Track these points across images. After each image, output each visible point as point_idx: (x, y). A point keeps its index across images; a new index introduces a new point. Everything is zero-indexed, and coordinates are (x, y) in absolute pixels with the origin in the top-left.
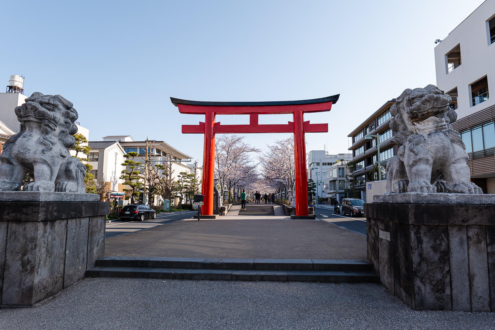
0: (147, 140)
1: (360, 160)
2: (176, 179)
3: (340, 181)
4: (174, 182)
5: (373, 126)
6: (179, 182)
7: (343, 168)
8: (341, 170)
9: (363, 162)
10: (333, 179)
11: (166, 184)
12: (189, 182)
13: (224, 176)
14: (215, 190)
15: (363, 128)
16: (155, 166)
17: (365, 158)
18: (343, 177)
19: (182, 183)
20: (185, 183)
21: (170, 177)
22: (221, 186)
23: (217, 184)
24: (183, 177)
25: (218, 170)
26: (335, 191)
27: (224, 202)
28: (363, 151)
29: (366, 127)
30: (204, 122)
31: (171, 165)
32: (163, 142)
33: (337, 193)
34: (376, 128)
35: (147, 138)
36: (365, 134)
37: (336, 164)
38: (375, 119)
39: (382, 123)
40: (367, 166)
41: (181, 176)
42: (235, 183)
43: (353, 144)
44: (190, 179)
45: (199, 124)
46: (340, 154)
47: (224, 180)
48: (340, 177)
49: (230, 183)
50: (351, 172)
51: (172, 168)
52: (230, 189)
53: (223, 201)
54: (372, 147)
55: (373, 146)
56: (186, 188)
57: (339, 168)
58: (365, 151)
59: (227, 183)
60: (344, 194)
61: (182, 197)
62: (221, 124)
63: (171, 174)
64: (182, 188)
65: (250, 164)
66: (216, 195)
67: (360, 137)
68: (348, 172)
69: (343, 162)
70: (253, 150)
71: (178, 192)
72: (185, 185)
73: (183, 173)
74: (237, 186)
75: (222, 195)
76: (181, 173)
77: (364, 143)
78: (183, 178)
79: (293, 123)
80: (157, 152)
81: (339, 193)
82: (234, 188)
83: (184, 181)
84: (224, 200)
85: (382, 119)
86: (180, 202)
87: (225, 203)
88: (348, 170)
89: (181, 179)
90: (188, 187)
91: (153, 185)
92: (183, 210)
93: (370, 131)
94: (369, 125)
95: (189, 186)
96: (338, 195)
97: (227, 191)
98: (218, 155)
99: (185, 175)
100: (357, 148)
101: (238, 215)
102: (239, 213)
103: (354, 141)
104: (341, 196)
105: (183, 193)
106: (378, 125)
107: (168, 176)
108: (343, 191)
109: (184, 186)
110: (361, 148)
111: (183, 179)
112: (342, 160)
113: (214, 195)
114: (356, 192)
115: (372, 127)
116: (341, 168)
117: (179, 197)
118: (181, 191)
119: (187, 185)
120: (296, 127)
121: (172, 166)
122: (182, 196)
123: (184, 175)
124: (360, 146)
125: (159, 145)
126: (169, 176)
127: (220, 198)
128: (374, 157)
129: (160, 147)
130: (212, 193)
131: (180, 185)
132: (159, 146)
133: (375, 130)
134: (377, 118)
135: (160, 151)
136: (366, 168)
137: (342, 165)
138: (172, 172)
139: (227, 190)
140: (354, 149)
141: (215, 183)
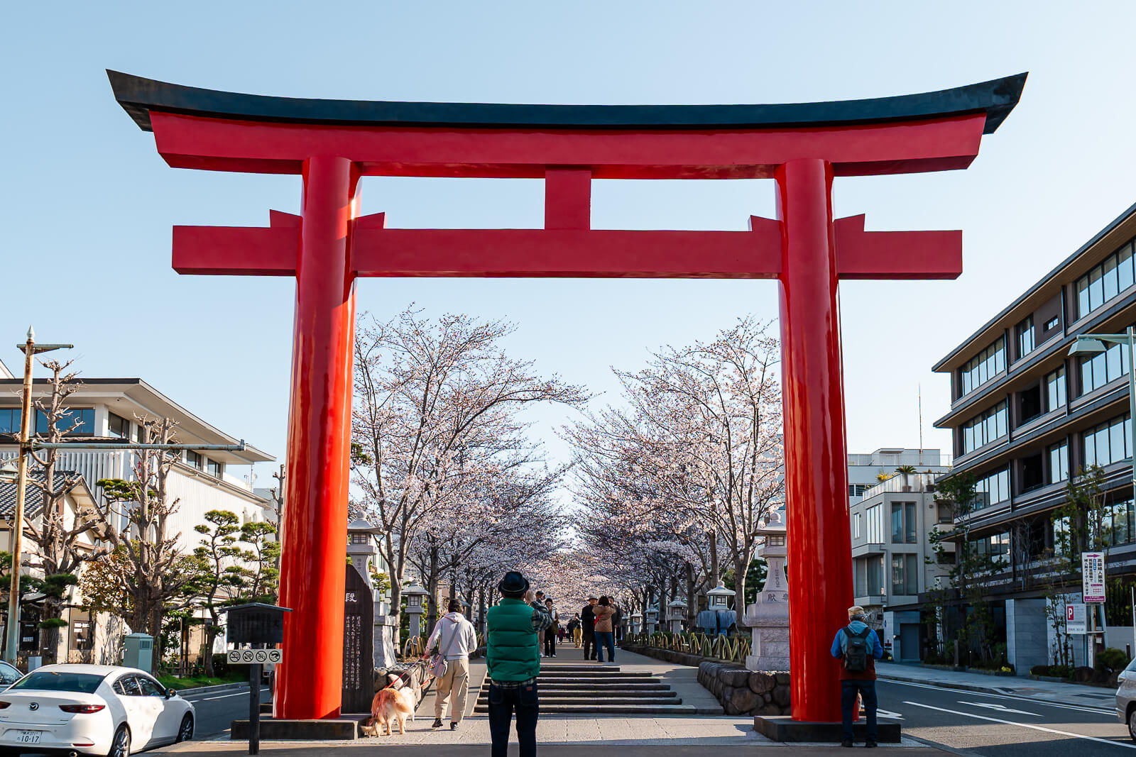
0: (29, 343)
1: (987, 469)
2: (188, 544)
3: (896, 556)
4: (173, 556)
5: (1052, 320)
6: (200, 553)
7: (910, 505)
8: (902, 513)
9: (1004, 476)
10: (867, 552)
11: (139, 562)
12: (249, 557)
13: (406, 519)
14: (354, 581)
15: (1007, 330)
16: (97, 484)
17: (1012, 461)
18: (910, 540)
19: (217, 560)
20: (228, 562)
21: (160, 533)
22: (390, 565)
23: (366, 555)
24: (222, 532)
25: (376, 489)
26: (877, 601)
27: (402, 648)
28: (1003, 431)
29: (1021, 327)
30: (298, 214)
31: (162, 477)
32: (136, 381)
33: (886, 610)
34: (1067, 327)
35: (30, 335)
36: (1014, 354)
37: (879, 489)
38: (1064, 288)
39: (1097, 302)
40: (1023, 492)
41: (213, 527)
42: (455, 557)
43: (953, 400)
44: (255, 542)
45: (268, 225)
46: (884, 452)
47: (403, 540)
48: (895, 540)
49: (434, 554)
50: (943, 520)
51: (167, 489)
52: (431, 584)
53: (398, 641)
54: (1047, 410)
55: (1053, 406)
56: (235, 581)
57: (895, 505)
58: (1011, 429)
59: (421, 557)
60: (918, 614)
61: (216, 623)
62: (388, 224)
63: (163, 517)
64: (215, 582)
65: (526, 473)
66: (361, 609)
67: (990, 371)
68: (927, 520)
69: (910, 477)
70: (547, 392)
71: (197, 601)
72: (228, 570)
73: (219, 514)
74: (468, 571)
75: (393, 613)
76: (211, 516)
77: (1009, 396)
78: (222, 537)
79: (780, 226)
80: (113, 427)
81: (897, 610)
82: (453, 580)
83: (226, 552)
84: (404, 636)
85: (1096, 286)
86: (208, 646)
87: (409, 651)
88: (933, 514)
89: (209, 540)
90: (245, 579)
91: (65, 562)
92: (218, 680)
93: (1039, 342)
94: (1036, 317)
95: (249, 573)
96: (889, 617)
97: (419, 595)
98: (374, 413)
99: (233, 525)
100: (973, 419)
101: (472, 713)
102: (479, 702)
103: (958, 391)
104: (902, 622)
105: (217, 605)
106: (1077, 318)
107: (147, 524)
108: (914, 600)
109: (227, 574)
110: (992, 419)
111: (218, 540)
112: (906, 471)
113: (350, 609)
114: (983, 605)
115: (1046, 325)
116: (904, 505)
117: (202, 620)
118: (210, 597)
119: (238, 570)
120: (794, 245)
121: (167, 482)
122: (215, 617)
123: (224, 524)
124: (991, 408)
125: (122, 395)
126: (152, 526)
127: (381, 625)
128: (1054, 454)
129: (127, 407)
130: (337, 598)
131: (207, 569)
132: (119, 399)
133: (1066, 336)
134: (1075, 282)
135: (128, 422)
136: (1017, 500)
137: (907, 489)
138: (168, 508)
139: (419, 588)
140: (959, 423)
141: (357, 549)
